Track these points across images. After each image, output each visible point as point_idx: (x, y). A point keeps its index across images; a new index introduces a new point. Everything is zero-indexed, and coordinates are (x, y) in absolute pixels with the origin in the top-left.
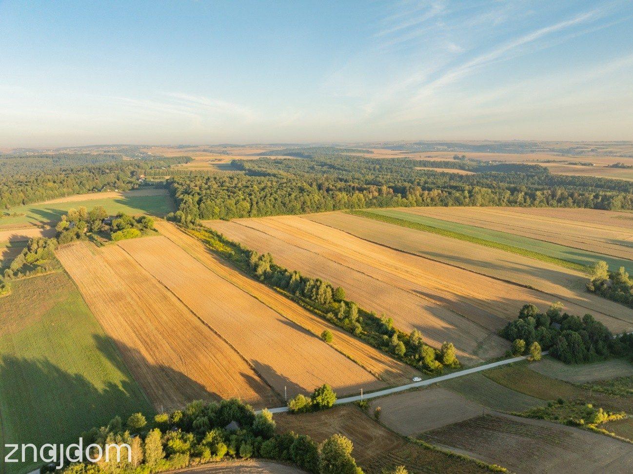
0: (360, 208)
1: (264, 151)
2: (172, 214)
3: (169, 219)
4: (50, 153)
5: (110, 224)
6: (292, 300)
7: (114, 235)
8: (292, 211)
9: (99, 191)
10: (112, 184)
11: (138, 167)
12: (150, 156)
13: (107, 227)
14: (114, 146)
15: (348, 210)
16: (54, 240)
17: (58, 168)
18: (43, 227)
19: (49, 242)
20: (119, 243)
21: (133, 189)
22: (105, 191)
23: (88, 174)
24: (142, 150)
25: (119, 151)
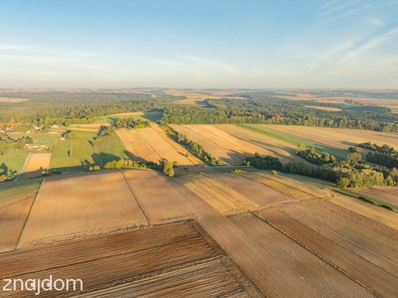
0: (243, 123)
1: (230, 94)
2: (158, 121)
3: (157, 123)
4: (117, 92)
5: (134, 123)
6: (186, 148)
7: (135, 126)
8: (209, 123)
9: (135, 111)
10: (140, 109)
11: (156, 101)
12: (167, 95)
13: (133, 124)
14: (150, 88)
15: (236, 124)
16: (115, 127)
17: (119, 100)
18: (111, 123)
19: (113, 127)
20: (136, 129)
21: (149, 111)
22: (137, 112)
23: (131, 104)
24: (164, 91)
25: (151, 92)
